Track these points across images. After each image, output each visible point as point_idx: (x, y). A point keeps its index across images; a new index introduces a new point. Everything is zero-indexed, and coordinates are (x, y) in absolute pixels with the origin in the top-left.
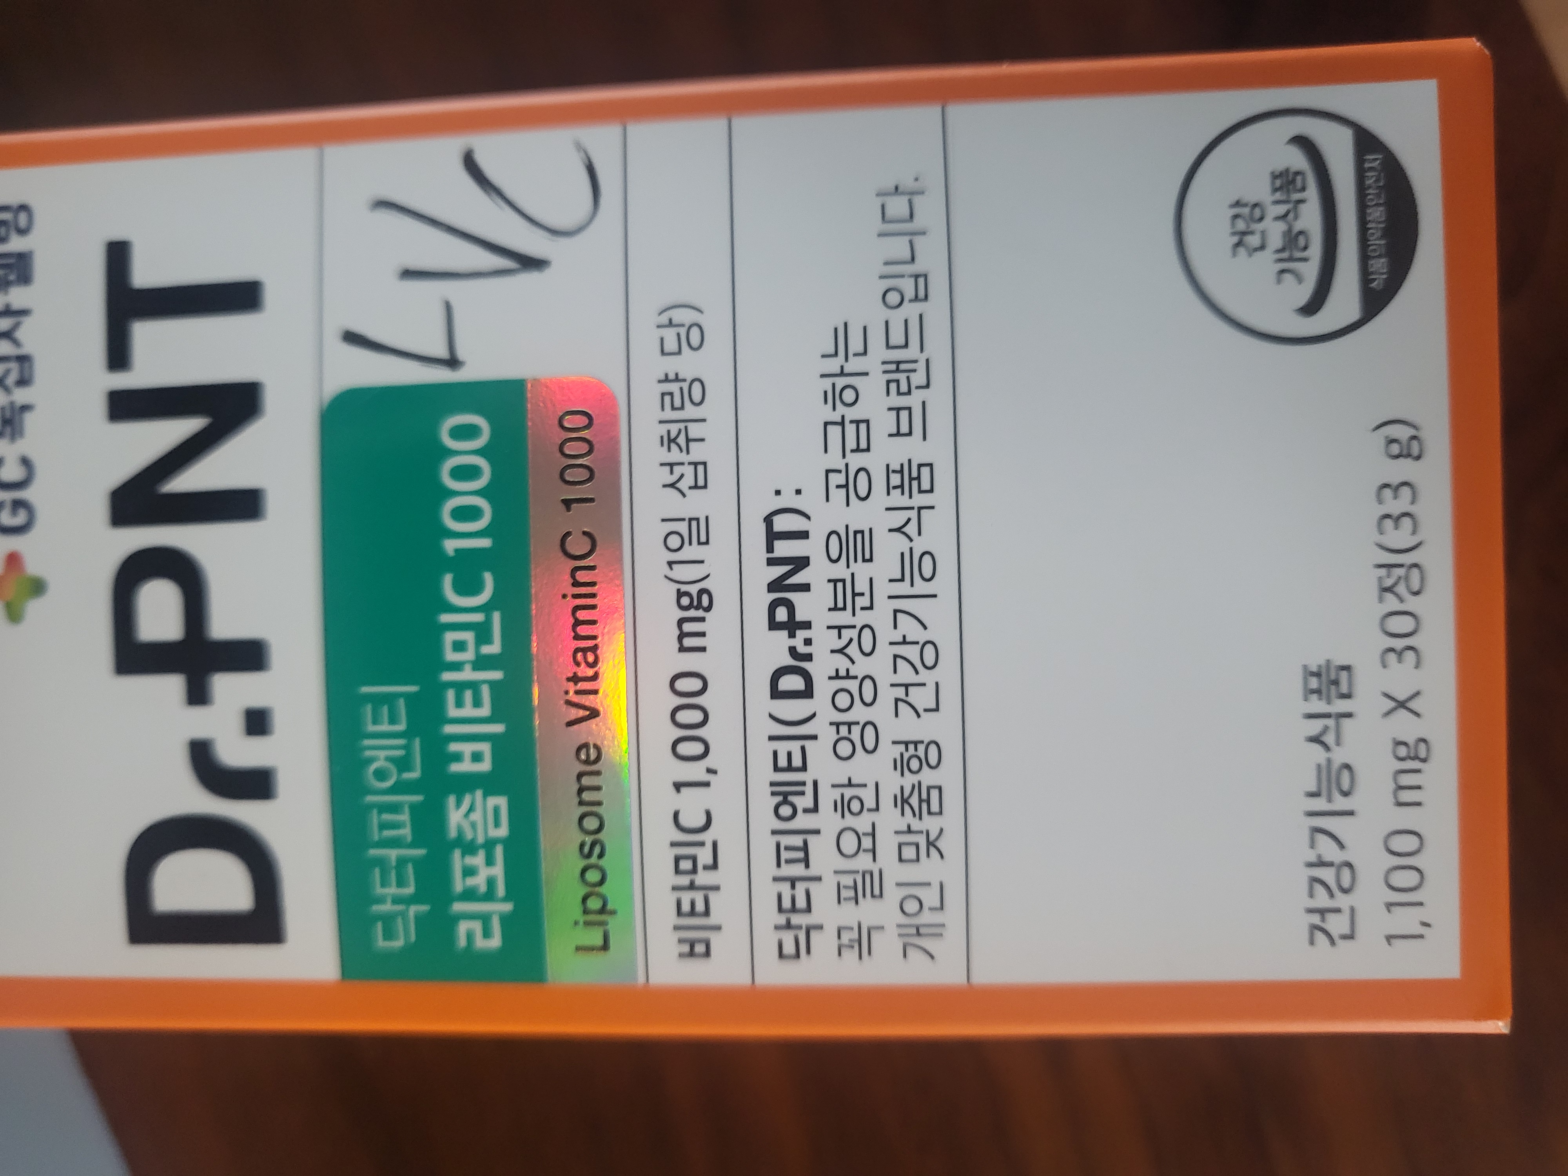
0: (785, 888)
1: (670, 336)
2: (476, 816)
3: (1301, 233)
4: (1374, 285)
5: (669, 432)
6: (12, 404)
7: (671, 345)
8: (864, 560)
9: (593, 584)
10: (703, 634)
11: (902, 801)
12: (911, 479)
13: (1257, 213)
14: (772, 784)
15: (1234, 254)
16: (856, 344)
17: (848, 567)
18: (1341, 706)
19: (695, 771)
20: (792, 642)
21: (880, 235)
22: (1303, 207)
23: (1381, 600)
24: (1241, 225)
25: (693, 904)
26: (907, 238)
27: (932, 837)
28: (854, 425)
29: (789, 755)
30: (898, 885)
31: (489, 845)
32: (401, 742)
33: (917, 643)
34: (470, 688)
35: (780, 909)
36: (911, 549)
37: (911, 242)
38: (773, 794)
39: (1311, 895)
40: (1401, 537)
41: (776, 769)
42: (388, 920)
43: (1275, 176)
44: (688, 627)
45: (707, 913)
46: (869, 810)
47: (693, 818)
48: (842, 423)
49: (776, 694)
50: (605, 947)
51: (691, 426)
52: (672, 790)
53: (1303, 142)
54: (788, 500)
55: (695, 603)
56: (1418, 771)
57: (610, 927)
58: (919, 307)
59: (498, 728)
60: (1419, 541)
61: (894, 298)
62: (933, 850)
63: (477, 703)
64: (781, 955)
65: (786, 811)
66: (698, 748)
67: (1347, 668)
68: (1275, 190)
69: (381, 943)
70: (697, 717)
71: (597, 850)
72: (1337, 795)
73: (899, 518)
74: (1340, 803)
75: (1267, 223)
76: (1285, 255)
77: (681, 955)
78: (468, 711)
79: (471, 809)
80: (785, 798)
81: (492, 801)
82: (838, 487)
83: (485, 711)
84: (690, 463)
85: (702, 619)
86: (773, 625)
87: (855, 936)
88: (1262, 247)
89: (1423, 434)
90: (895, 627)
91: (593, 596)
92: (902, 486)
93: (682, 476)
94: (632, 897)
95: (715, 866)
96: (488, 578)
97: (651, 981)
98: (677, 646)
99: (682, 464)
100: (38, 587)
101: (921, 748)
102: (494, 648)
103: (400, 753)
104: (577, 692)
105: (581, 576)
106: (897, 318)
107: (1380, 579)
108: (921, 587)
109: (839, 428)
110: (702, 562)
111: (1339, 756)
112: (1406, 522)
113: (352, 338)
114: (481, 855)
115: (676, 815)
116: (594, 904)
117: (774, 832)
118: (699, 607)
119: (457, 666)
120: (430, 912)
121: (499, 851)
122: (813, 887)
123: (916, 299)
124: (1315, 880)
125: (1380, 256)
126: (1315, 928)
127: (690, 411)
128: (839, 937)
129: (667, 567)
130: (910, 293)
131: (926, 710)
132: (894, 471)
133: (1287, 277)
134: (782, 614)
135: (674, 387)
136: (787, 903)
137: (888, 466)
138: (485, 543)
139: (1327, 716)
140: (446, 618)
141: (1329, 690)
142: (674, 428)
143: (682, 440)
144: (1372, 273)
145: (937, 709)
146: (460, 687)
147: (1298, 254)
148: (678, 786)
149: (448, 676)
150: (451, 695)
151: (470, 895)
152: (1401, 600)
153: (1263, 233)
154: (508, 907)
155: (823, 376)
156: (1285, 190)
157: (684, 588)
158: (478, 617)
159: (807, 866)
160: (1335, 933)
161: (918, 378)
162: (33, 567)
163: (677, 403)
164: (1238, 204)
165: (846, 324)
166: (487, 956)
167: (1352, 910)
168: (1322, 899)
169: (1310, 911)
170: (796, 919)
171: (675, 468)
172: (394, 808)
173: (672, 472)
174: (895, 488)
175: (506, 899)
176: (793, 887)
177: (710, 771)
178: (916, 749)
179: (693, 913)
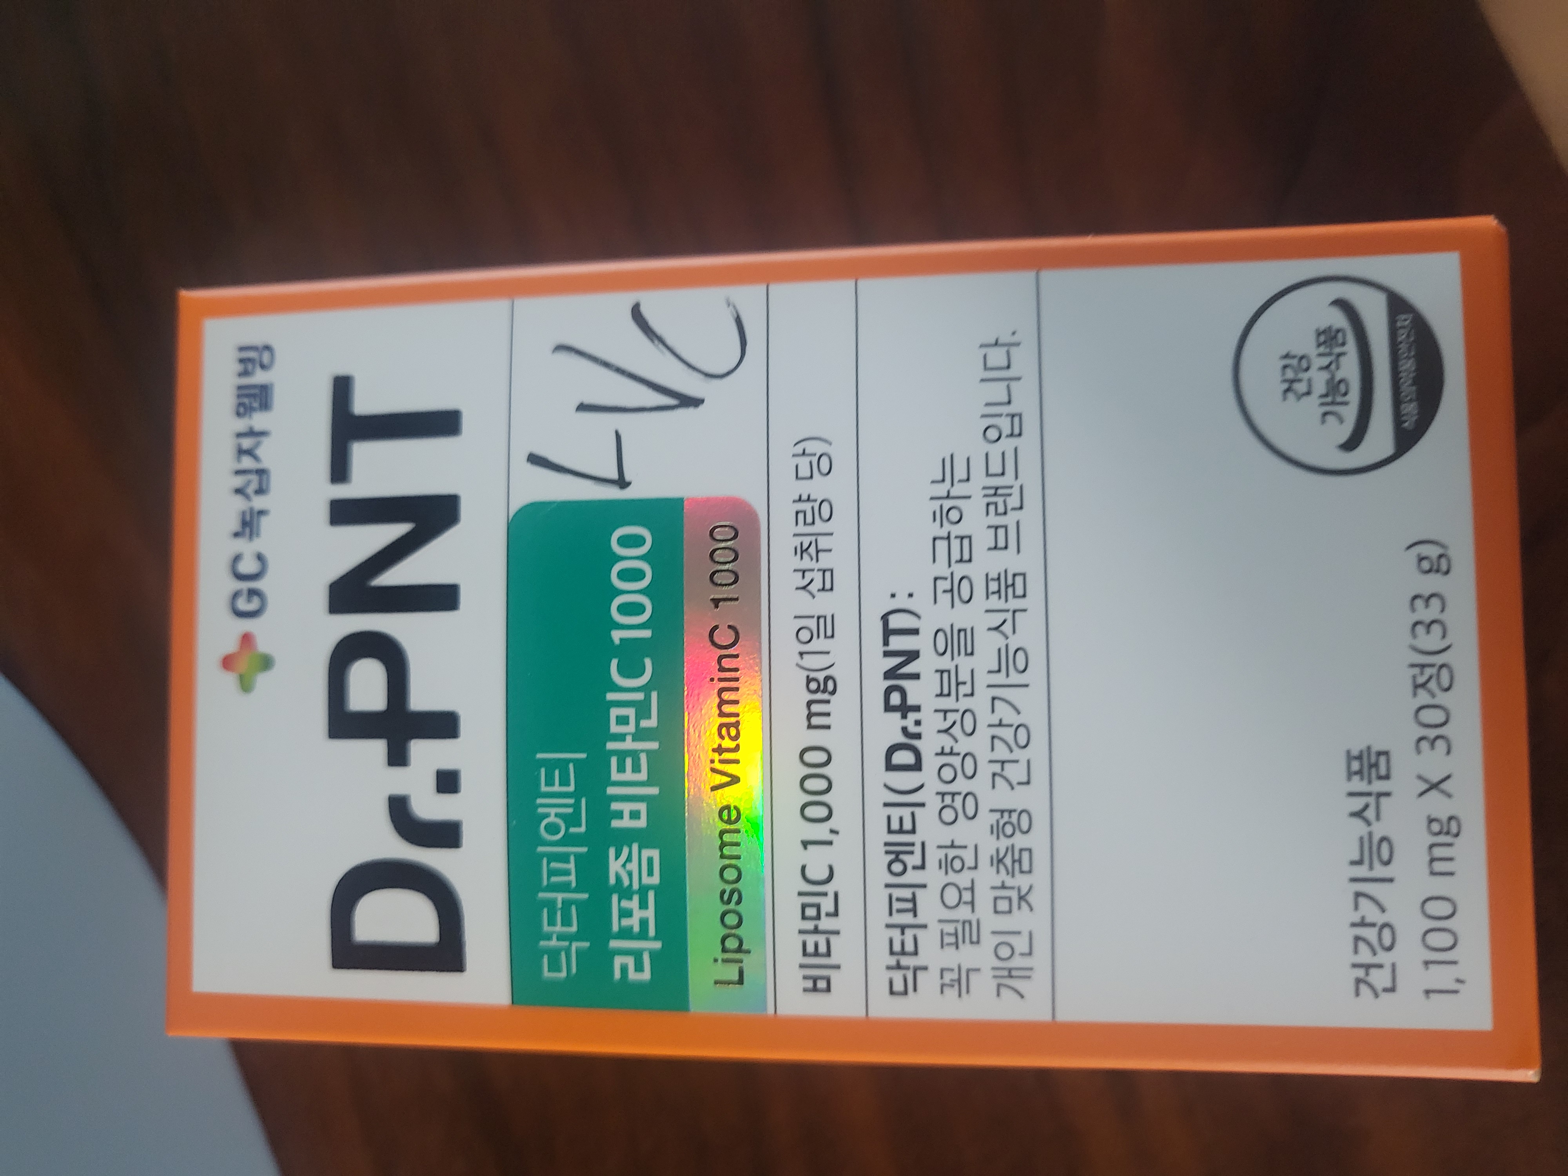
0: (896, 934)
1: (804, 463)
2: (633, 866)
3: (1340, 381)
4: (1406, 425)
5: (802, 544)
6: (251, 510)
7: (804, 471)
8: (966, 654)
9: (736, 670)
10: (828, 714)
11: (998, 861)
12: (1007, 587)
13: (1304, 364)
14: (886, 844)
15: (1285, 399)
16: (960, 473)
17: (953, 659)
18: (1379, 786)
19: (820, 832)
20: (904, 723)
21: (982, 380)
22: (1343, 360)
23: (1415, 694)
24: (1290, 374)
25: (816, 946)
26: (1005, 383)
27: (1023, 893)
28: (958, 541)
29: (901, 819)
30: (994, 933)
31: (643, 891)
32: (571, 801)
33: (1011, 726)
34: (629, 756)
35: (892, 953)
36: (1007, 646)
37: (1008, 387)
38: (887, 852)
39: (1356, 951)
40: (1431, 641)
41: (890, 831)
42: (554, 955)
43: (1319, 334)
44: (815, 708)
45: (828, 954)
46: (970, 868)
47: (818, 872)
48: (948, 538)
49: (890, 767)
50: (741, 981)
51: (820, 538)
52: (801, 847)
53: (1342, 304)
54: (901, 602)
55: (822, 687)
56: (1450, 845)
57: (745, 965)
58: (1014, 441)
59: (654, 791)
60: (1448, 644)
61: (992, 434)
62: (1023, 904)
63: (636, 769)
64: (892, 992)
65: (897, 867)
66: (822, 812)
67: (1386, 753)
68: (1319, 345)
69: (546, 974)
70: (822, 784)
71: (735, 897)
72: (1376, 864)
73: (997, 619)
74: (1380, 871)
75: (1313, 373)
76: (1329, 399)
77: (805, 990)
78: (629, 776)
79: (629, 859)
80: (897, 856)
81: (646, 853)
82: (945, 591)
83: (643, 776)
84: (819, 570)
85: (828, 702)
86: (888, 708)
87: (956, 977)
88: (1308, 393)
89: (1451, 553)
90: (993, 711)
91: (737, 680)
92: (999, 591)
93: (812, 581)
94: (764, 939)
95: (836, 914)
96: (648, 662)
97: (778, 1012)
98: (806, 724)
99: (813, 570)
100: (266, 663)
101: (1015, 816)
102: (651, 723)
103: (570, 810)
104: (722, 761)
105: (726, 663)
106: (995, 451)
107: (1414, 677)
108: (1015, 678)
109: (945, 543)
110: (828, 653)
111: (1379, 830)
112: (1436, 629)
113: (535, 460)
114: (636, 898)
115: (803, 868)
116: (732, 944)
117: (888, 886)
118: (825, 691)
119: (621, 737)
120: (590, 948)
121: (651, 895)
122: (920, 933)
123: (1012, 435)
124: (1357, 939)
125: (1411, 401)
126: (1358, 981)
127: (819, 527)
128: (942, 977)
129: (798, 657)
130: (1006, 431)
131: (1019, 783)
132: (993, 579)
133: (1330, 419)
134: (895, 699)
135: (807, 506)
136: (897, 947)
137: (987, 575)
138: (647, 634)
139: (1369, 794)
140: (611, 696)
141: (1370, 774)
142: (806, 541)
143: (812, 549)
144: (1403, 415)
145: (1028, 783)
146: (622, 755)
147: (1339, 399)
148: (805, 844)
149: (611, 746)
150: (614, 761)
151: (626, 933)
152: (1433, 695)
153: (1309, 381)
154: (657, 945)
155: (932, 498)
156: (1328, 344)
157: (813, 675)
158: (640, 696)
159: (915, 915)
160: (1379, 986)
161: (1013, 502)
162: (263, 646)
163: (809, 519)
164: (1287, 356)
165: (952, 456)
166: (639, 986)
167: (1394, 966)
168: (1365, 956)
169: (1355, 966)
170: (905, 961)
171: (807, 574)
172: (564, 858)
173: (803, 577)
174: (993, 593)
175: (656, 938)
176: (903, 933)
177: (833, 831)
178: (1010, 817)
179: (816, 954)
